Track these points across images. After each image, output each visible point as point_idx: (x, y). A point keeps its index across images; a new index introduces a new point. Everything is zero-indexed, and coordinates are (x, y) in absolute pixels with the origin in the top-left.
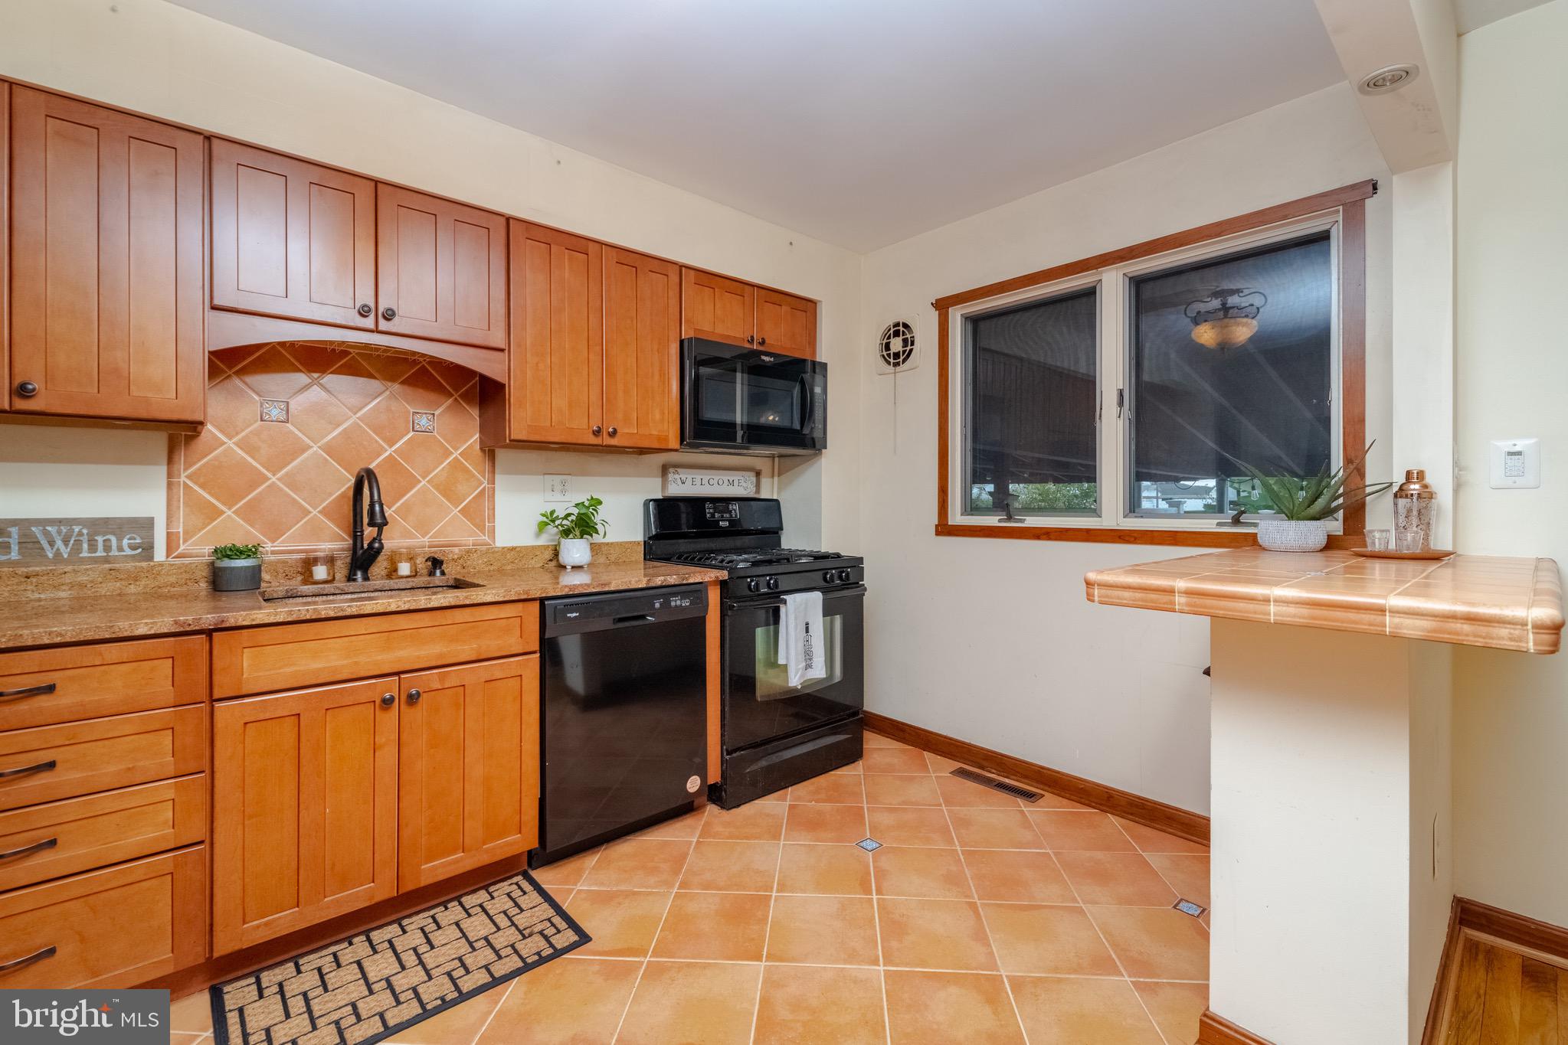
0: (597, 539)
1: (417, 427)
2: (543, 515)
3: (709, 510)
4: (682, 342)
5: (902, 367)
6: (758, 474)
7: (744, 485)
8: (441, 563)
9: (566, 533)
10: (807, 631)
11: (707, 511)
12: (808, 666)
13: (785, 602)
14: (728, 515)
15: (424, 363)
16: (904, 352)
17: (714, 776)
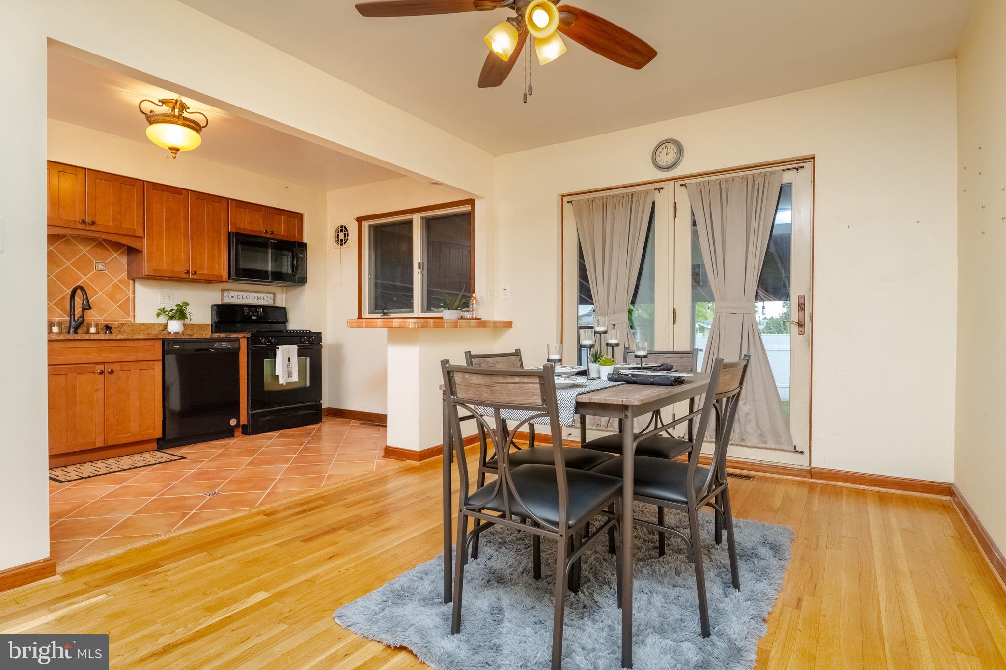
0: (187, 321)
1: (97, 269)
2: (159, 309)
3: (246, 311)
4: (229, 233)
5: (344, 246)
6: (274, 294)
7: (267, 299)
8: (110, 328)
9: (172, 318)
10: (289, 361)
11: (245, 311)
12: (290, 376)
13: (278, 348)
14: (256, 314)
15: (100, 240)
16: (345, 239)
17: (244, 420)
